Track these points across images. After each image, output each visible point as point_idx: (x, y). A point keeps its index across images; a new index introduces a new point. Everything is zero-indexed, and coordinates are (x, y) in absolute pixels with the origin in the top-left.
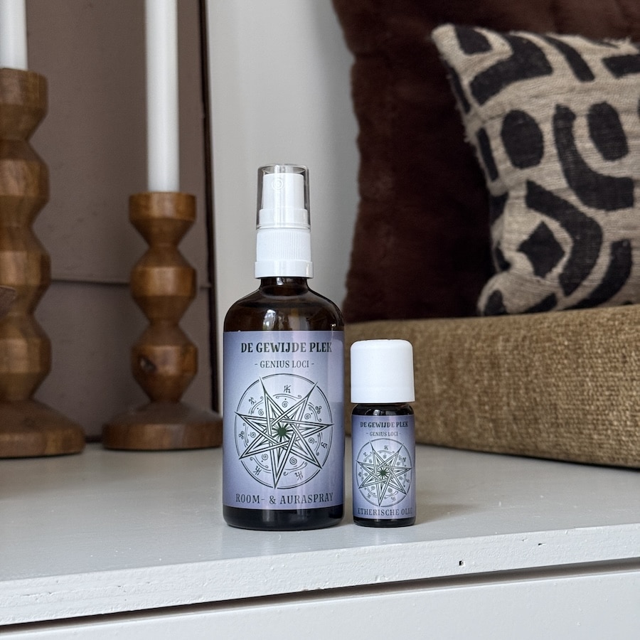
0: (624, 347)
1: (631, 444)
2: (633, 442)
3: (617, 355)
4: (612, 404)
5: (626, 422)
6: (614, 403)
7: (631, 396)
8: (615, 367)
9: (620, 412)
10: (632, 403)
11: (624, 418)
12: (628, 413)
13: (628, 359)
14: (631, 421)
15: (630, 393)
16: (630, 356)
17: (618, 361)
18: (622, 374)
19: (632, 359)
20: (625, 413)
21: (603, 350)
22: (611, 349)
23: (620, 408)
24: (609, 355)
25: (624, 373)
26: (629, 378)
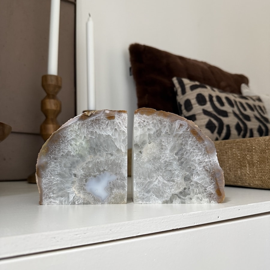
0: (226, 149)
1: (228, 177)
2: (229, 176)
3: (224, 152)
4: (222, 165)
5: (227, 170)
6: (223, 165)
7: (229, 163)
8: (223, 155)
9: (225, 168)
10: (228, 165)
11: (226, 169)
12: (227, 168)
13: (227, 153)
14: (229, 170)
15: (228, 162)
16: (229, 152)
17: (224, 153)
18: (225, 157)
19: (229, 153)
20: (226, 168)
21: (219, 150)
22: (222, 150)
23: (225, 166)
24: (221, 152)
25: (226, 156)
26: (228, 158)
